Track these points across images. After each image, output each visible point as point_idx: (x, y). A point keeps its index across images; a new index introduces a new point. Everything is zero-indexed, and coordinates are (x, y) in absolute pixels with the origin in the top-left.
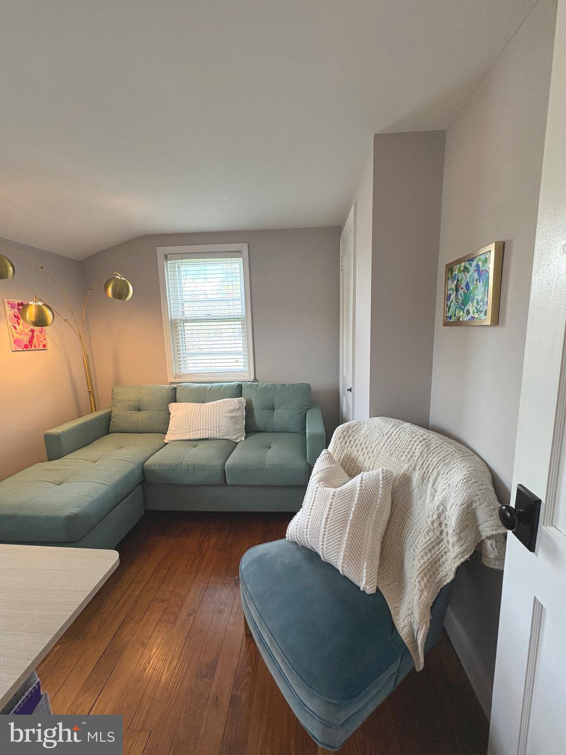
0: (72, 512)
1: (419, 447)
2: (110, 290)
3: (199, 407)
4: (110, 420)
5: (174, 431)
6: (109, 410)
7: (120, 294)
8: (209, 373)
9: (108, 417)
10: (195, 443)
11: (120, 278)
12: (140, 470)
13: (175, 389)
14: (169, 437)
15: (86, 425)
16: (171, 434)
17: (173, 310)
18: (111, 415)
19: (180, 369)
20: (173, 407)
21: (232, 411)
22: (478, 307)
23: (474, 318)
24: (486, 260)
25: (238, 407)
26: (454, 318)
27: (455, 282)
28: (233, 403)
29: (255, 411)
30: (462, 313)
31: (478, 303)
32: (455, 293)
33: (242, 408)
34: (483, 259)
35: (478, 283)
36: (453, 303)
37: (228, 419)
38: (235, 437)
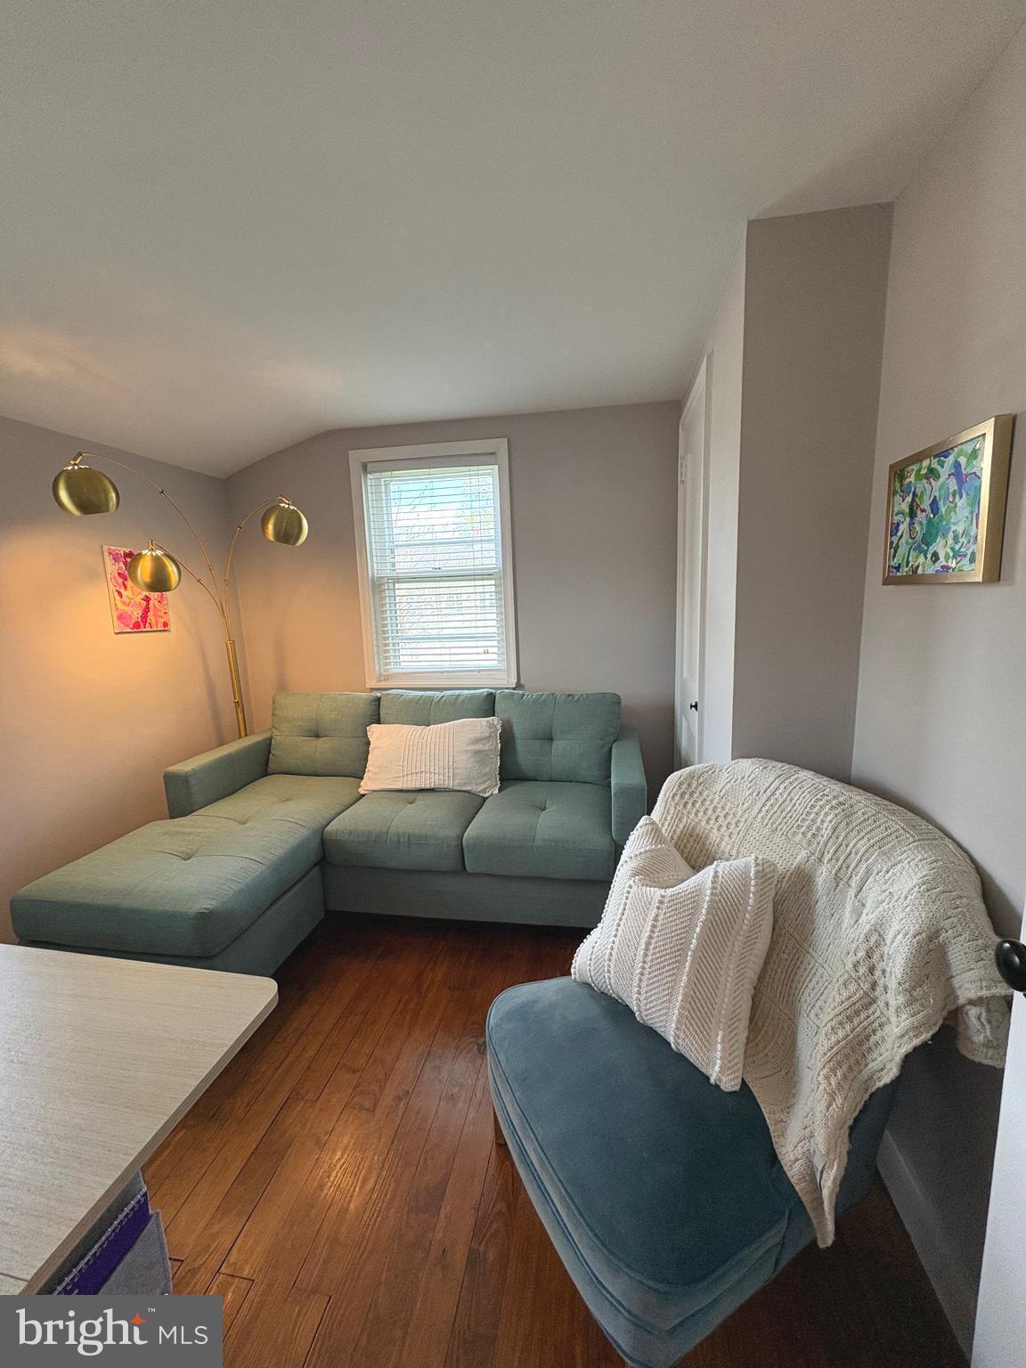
0: (206, 906)
1: (829, 818)
2: (270, 527)
3: (419, 733)
4: (270, 752)
5: (375, 774)
6: (267, 735)
7: (287, 534)
8: (438, 672)
9: (267, 746)
10: (412, 796)
11: (287, 506)
12: (318, 840)
13: (379, 699)
14: (366, 785)
15: (230, 760)
16: (371, 779)
17: (376, 562)
18: (270, 745)
19: (387, 664)
20: (375, 731)
21: (477, 741)
22: (957, 547)
23: (947, 569)
24: (974, 453)
25: (487, 734)
26: (905, 569)
27: (909, 499)
28: (478, 727)
29: (518, 742)
30: (922, 559)
31: (956, 539)
32: (907, 520)
33: (494, 736)
34: (970, 448)
35: (957, 499)
36: (903, 540)
37: (469, 754)
38: (482, 788)
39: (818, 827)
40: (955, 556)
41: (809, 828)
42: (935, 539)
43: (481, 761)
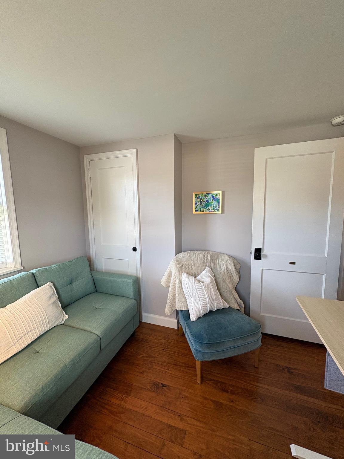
21: (50, 298)
22: (214, 208)
23: (212, 211)
24: (217, 195)
25: (52, 292)
26: (200, 211)
27: (200, 199)
28: (46, 289)
29: (60, 290)
30: (205, 209)
31: (214, 207)
32: (200, 203)
33: (54, 292)
34: (215, 194)
35: (213, 201)
36: (199, 206)
37: (51, 306)
38: (61, 320)
39: (208, 258)
40: (214, 209)
41: (206, 259)
42: (208, 207)
43: (56, 306)
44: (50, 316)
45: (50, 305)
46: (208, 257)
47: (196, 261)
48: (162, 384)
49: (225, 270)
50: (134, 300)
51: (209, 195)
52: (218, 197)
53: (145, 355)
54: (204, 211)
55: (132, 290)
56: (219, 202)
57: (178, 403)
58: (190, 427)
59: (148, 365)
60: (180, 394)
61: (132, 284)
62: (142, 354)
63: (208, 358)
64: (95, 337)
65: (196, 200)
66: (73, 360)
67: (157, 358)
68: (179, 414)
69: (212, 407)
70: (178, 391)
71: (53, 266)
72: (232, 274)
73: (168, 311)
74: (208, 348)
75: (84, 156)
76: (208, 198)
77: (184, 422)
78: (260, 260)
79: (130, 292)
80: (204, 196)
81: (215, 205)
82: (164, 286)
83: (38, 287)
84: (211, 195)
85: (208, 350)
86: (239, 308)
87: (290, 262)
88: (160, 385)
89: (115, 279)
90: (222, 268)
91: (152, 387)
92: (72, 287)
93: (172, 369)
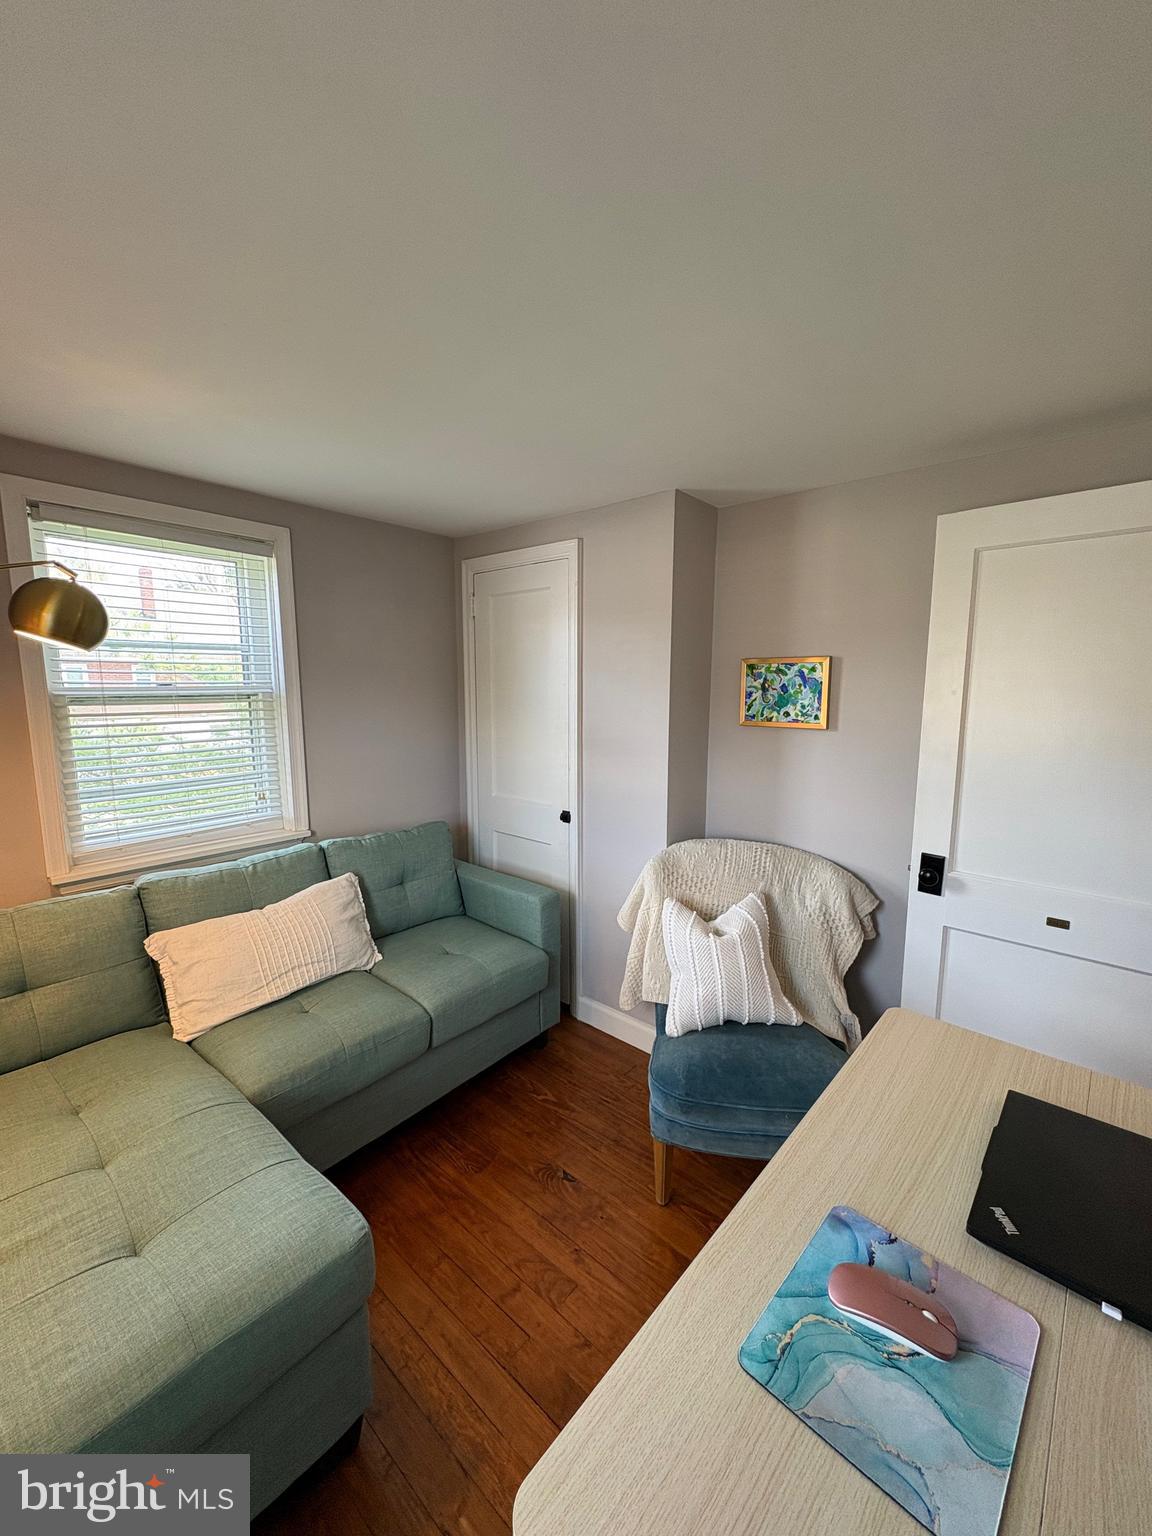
13: (139, 895)
14: (185, 1028)
16: (184, 1017)
20: (154, 945)
21: (346, 906)
22: (804, 711)
23: (797, 721)
24: (813, 669)
25: (352, 895)
26: (760, 718)
27: (761, 681)
28: (340, 889)
29: (374, 895)
30: (775, 714)
31: (803, 707)
32: (760, 692)
33: (357, 895)
34: (810, 666)
35: (802, 688)
36: (757, 702)
37: (346, 925)
38: (366, 960)
39: (764, 867)
40: (803, 715)
41: (759, 869)
42: (786, 705)
43: (357, 929)
44: (340, 945)
45: (342, 922)
46: (765, 863)
47: (724, 870)
48: (564, 1172)
49: (817, 912)
50: (543, 953)
51: (789, 670)
52: (817, 675)
53: (553, 1099)
54: (774, 719)
55: (538, 924)
56: (820, 693)
57: (585, 1224)
58: (590, 1281)
59: (549, 1122)
60: (600, 1208)
61: (539, 907)
62: (546, 1095)
63: (680, 1140)
64: (418, 1011)
65: (749, 685)
66: (360, 1044)
67: (579, 1113)
68: (577, 1248)
69: (667, 1265)
70: (596, 1201)
71: (367, 837)
72: (840, 928)
73: (625, 1000)
74: (685, 1113)
75: (463, 562)
76: (785, 679)
77: (581, 1266)
78: (939, 894)
79: (534, 926)
80: (775, 672)
81: (806, 703)
82: (623, 927)
83: (330, 878)
84: (796, 668)
85: (683, 1118)
86: (840, 1037)
87: (1048, 919)
88: (561, 1174)
89: (506, 889)
90: (808, 903)
91: (541, 1170)
92: (403, 894)
93: (603, 1150)
